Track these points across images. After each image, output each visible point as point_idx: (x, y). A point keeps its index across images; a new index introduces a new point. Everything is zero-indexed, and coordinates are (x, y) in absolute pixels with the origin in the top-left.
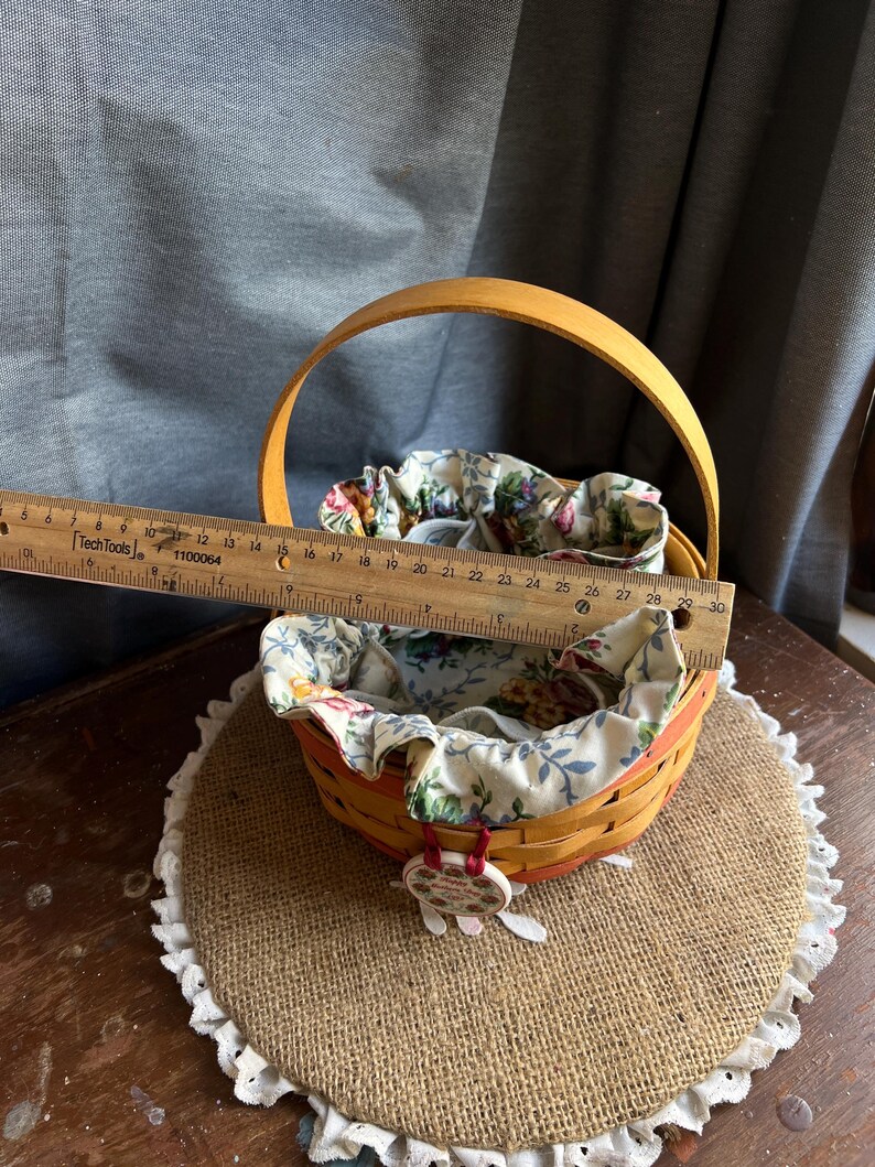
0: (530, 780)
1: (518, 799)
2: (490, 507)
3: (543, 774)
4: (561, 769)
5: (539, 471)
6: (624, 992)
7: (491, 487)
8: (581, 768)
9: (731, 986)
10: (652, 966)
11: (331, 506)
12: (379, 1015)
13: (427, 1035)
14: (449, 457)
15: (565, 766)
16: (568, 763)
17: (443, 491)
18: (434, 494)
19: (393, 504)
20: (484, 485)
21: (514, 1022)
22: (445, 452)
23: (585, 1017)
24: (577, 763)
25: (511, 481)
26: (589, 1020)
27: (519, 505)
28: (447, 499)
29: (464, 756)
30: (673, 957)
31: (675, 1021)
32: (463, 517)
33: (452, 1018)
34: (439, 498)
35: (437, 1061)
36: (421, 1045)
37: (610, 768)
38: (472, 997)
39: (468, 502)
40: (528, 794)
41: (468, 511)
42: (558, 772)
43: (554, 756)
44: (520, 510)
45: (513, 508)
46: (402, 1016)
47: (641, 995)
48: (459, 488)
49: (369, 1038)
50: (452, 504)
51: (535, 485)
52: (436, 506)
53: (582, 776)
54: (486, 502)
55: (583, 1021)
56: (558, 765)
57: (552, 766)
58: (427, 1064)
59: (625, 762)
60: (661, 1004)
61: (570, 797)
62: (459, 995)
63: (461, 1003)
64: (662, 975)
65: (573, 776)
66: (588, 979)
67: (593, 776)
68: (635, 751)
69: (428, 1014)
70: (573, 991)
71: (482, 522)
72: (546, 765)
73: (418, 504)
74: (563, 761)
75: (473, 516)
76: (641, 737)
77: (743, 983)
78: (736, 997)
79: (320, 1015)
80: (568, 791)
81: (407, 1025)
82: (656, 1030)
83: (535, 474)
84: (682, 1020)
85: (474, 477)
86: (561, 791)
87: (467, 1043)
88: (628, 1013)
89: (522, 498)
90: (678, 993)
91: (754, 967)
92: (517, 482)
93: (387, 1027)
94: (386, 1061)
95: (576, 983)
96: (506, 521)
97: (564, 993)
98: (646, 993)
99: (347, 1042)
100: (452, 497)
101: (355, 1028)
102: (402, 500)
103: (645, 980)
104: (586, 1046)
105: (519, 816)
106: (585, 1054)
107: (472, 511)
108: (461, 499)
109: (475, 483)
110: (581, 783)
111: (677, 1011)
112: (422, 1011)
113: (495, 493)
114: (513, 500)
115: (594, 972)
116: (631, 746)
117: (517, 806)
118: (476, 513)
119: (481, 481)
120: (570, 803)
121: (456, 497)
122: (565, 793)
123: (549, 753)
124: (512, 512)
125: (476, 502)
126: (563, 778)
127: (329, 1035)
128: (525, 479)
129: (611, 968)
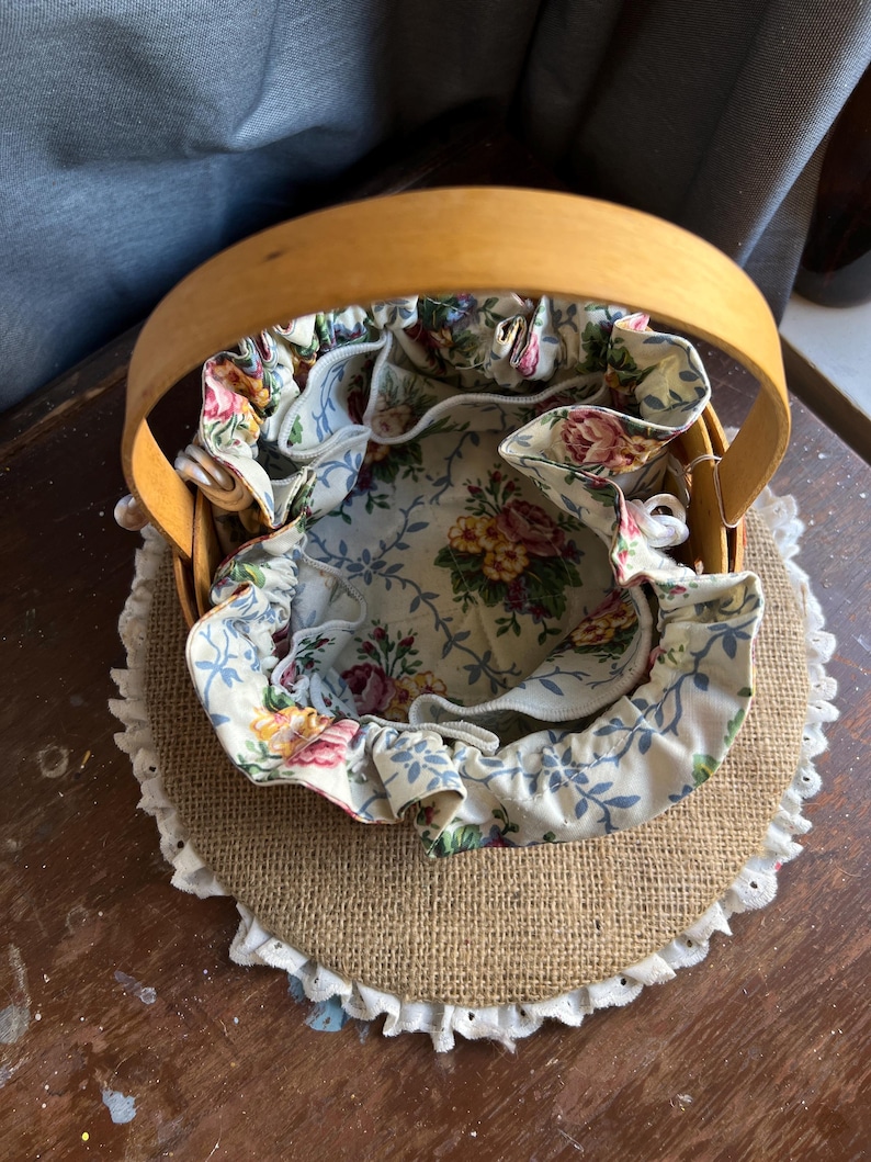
3: (579, 810)
4: (601, 804)
6: (554, 883)
8: (624, 802)
9: (657, 906)
10: (588, 864)
12: (315, 846)
13: (356, 877)
15: (605, 802)
16: (609, 798)
21: (441, 886)
23: (509, 899)
24: (619, 798)
26: (512, 903)
30: (612, 860)
31: (592, 927)
33: (384, 867)
35: (359, 905)
36: (349, 885)
38: (407, 850)
42: (598, 807)
43: (592, 791)
46: (337, 852)
47: (569, 891)
49: (301, 867)
53: (624, 810)
55: (506, 903)
56: (597, 801)
57: (590, 803)
58: (350, 906)
60: (584, 905)
62: (395, 845)
63: (395, 853)
64: (596, 876)
65: (614, 810)
66: (523, 861)
69: (362, 857)
70: (505, 869)
72: (584, 800)
74: (602, 797)
77: (669, 907)
78: (658, 918)
79: (259, 832)
80: (607, 822)
81: (340, 862)
82: (571, 931)
84: (598, 927)
86: (599, 822)
87: (392, 895)
88: (550, 907)
90: (604, 899)
91: (685, 893)
93: (320, 860)
94: (312, 893)
95: (511, 862)
97: (496, 867)
98: (574, 890)
99: (280, 865)
101: (290, 854)
103: (577, 878)
104: (501, 927)
106: (498, 935)
111: (597, 917)
112: (357, 852)
115: (531, 855)
122: (603, 824)
126: (602, 811)
127: (265, 856)
129: (549, 856)
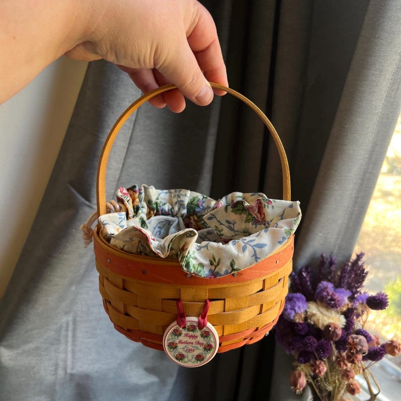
0: (239, 252)
1: (233, 260)
2: (185, 211)
3: (244, 249)
4: (252, 246)
5: (205, 196)
7: (186, 201)
8: (261, 246)
11: (121, 192)
14: (166, 193)
15: (254, 245)
16: (255, 244)
17: (165, 204)
18: (161, 205)
19: (145, 204)
20: (183, 199)
22: (165, 191)
24: (258, 244)
25: (194, 200)
27: (197, 210)
28: (167, 207)
29: (206, 248)
32: (173, 216)
34: (163, 207)
37: (273, 246)
39: (176, 208)
40: (238, 257)
41: (175, 214)
42: (251, 247)
43: (248, 242)
44: (199, 212)
45: (195, 211)
48: (171, 204)
50: (169, 210)
51: (204, 202)
52: (162, 210)
53: (261, 249)
54: (184, 208)
56: (250, 245)
57: (248, 246)
59: (280, 242)
61: (257, 258)
65: (257, 249)
67: (266, 249)
68: (284, 238)
71: (181, 219)
72: (245, 245)
73: (155, 206)
74: (252, 244)
75: (177, 217)
76: (286, 233)
80: (256, 257)
83: (204, 197)
85: (179, 196)
86: (252, 256)
89: (199, 207)
92: (196, 200)
96: (192, 217)
100: (169, 207)
102: (149, 202)
105: (233, 270)
107: (177, 214)
108: (173, 208)
109: (179, 199)
110: (261, 252)
113: (188, 204)
114: (195, 208)
116: (282, 236)
117: (232, 265)
118: (178, 215)
119: (182, 198)
120: (257, 261)
121: (170, 207)
122: (254, 257)
123: (246, 241)
124: (195, 213)
125: (179, 209)
126: (253, 251)
128: (200, 199)
